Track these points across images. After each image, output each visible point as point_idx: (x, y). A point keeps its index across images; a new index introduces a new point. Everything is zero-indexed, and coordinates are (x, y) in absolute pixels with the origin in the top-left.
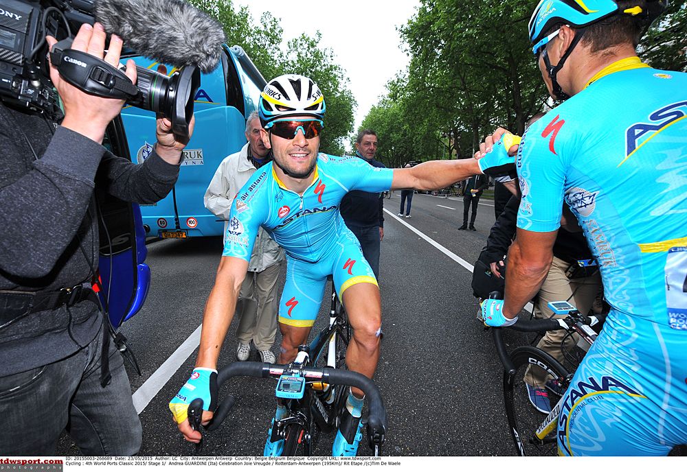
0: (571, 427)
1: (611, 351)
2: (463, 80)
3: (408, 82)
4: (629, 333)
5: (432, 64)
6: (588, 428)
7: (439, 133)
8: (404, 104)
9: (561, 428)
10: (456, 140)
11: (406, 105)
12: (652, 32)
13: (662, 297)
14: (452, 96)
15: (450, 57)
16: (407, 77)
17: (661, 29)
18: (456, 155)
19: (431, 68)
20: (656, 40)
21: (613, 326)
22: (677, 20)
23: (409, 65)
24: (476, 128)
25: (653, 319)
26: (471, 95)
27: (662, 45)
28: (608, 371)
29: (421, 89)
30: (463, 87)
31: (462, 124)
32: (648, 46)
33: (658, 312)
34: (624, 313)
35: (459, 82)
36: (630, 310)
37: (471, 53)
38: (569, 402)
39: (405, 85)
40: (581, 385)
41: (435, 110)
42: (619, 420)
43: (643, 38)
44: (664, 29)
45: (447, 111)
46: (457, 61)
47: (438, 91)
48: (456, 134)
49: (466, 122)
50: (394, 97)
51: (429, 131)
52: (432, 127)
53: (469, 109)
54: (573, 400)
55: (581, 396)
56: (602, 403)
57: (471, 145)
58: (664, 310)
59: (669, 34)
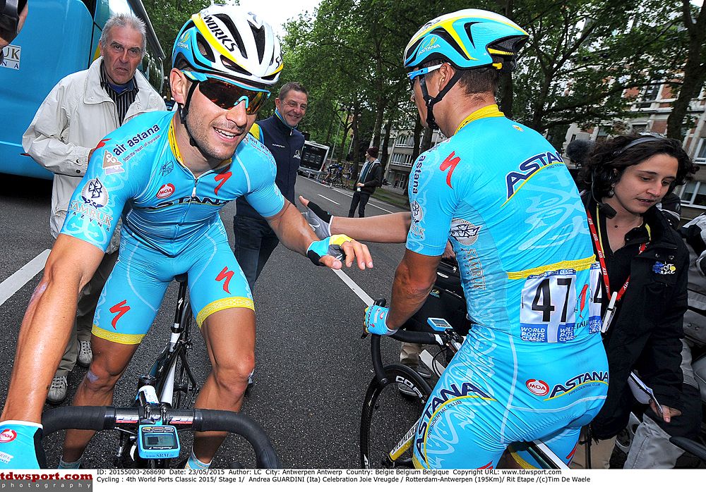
0: (429, 433)
1: (472, 359)
2: (378, 45)
3: (313, 28)
4: (489, 344)
5: (347, 15)
6: (445, 432)
7: (338, 104)
8: (302, 56)
9: (419, 437)
10: (356, 118)
11: (305, 58)
12: (582, 50)
13: (517, 314)
14: (361, 62)
15: (369, 13)
16: (312, 22)
17: (591, 50)
18: (352, 136)
19: (344, 20)
20: (585, 60)
21: (476, 338)
22: (608, 45)
23: (318, 7)
24: (381, 110)
25: (509, 332)
26: (384, 67)
27: (589, 67)
28: (469, 377)
29: (326, 42)
30: (376, 55)
31: (366, 99)
32: (576, 64)
33: (513, 327)
34: (486, 327)
35: (373, 47)
36: (492, 325)
37: (393, 17)
38: (430, 410)
39: (309, 31)
40: (443, 392)
41: (338, 73)
42: (472, 423)
43: (573, 54)
44: (594, 50)
45: (352, 79)
46: (376, 21)
47: (348, 52)
48: (357, 111)
49: (372, 98)
50: (292, 44)
51: (326, 98)
52: (331, 94)
53: (377, 83)
54: (434, 407)
55: (442, 402)
56: (460, 408)
57: (372, 129)
58: (518, 325)
59: (598, 58)
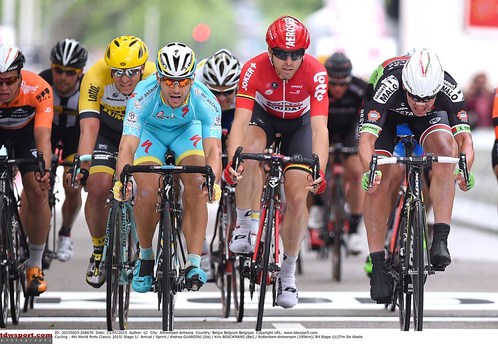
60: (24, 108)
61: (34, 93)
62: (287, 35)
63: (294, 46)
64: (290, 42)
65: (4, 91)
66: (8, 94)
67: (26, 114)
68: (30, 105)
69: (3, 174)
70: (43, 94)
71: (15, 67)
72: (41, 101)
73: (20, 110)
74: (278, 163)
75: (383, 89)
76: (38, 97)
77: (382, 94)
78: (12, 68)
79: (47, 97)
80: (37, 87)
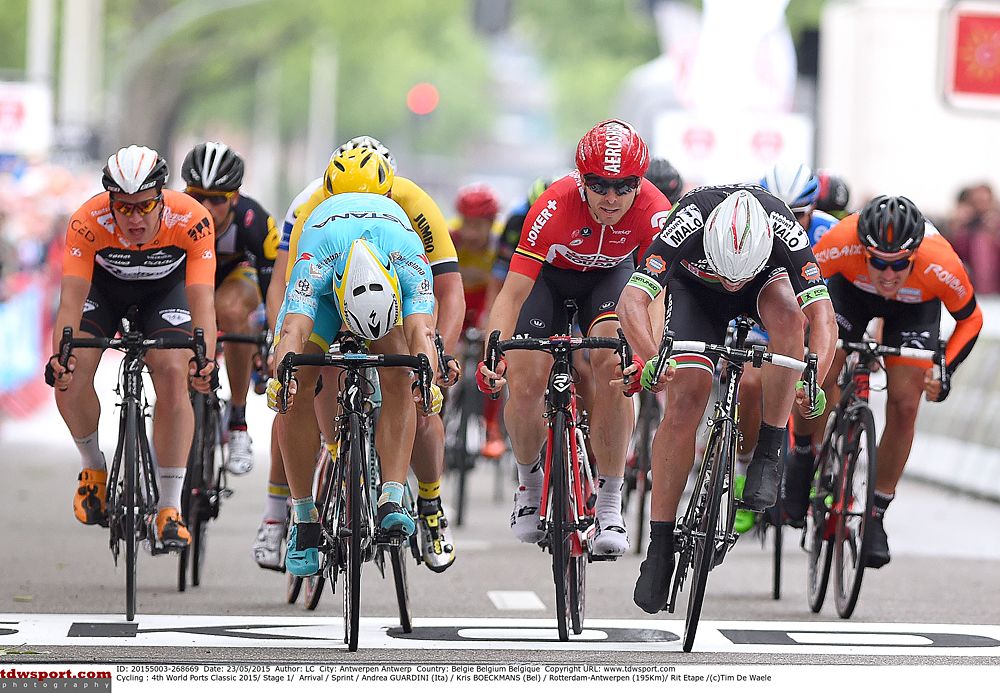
60: (166, 250)
61: (185, 226)
62: (607, 154)
63: (619, 171)
64: (613, 166)
65: (136, 225)
66: (143, 229)
67: (170, 259)
68: (176, 245)
69: (133, 363)
70: (199, 227)
71: (152, 184)
72: (196, 239)
73: (160, 253)
74: (564, 350)
75: (677, 224)
76: (192, 233)
77: (674, 231)
78: (146, 186)
79: (207, 233)
80: (189, 216)
